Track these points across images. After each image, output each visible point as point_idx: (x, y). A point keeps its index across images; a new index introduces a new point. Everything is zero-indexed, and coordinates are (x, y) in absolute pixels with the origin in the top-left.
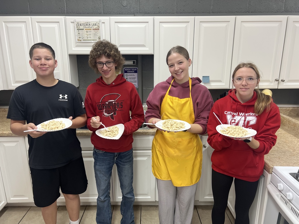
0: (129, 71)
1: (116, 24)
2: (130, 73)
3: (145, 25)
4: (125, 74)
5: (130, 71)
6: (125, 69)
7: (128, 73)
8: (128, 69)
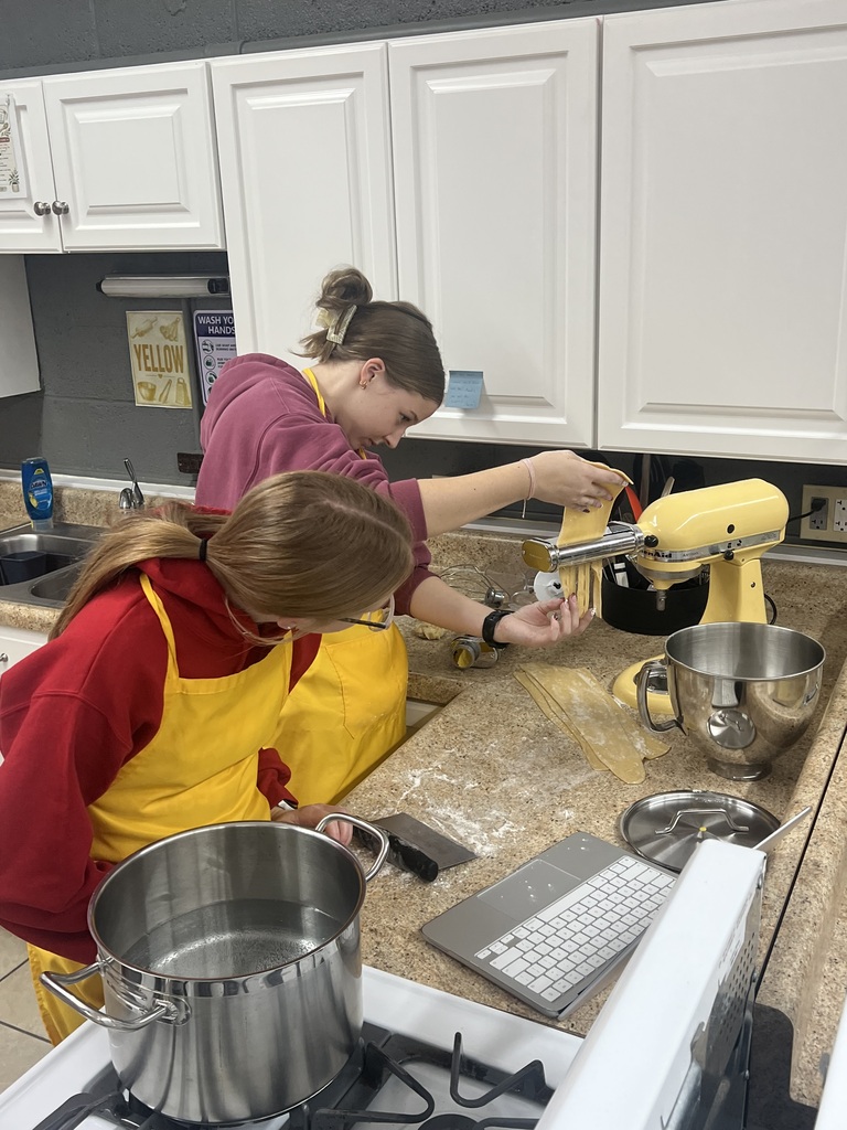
0: (215, 325)
1: (68, 108)
2: (217, 335)
3: (174, 108)
4: (202, 339)
5: (219, 325)
6: (200, 315)
7: (212, 335)
8: (210, 315)
